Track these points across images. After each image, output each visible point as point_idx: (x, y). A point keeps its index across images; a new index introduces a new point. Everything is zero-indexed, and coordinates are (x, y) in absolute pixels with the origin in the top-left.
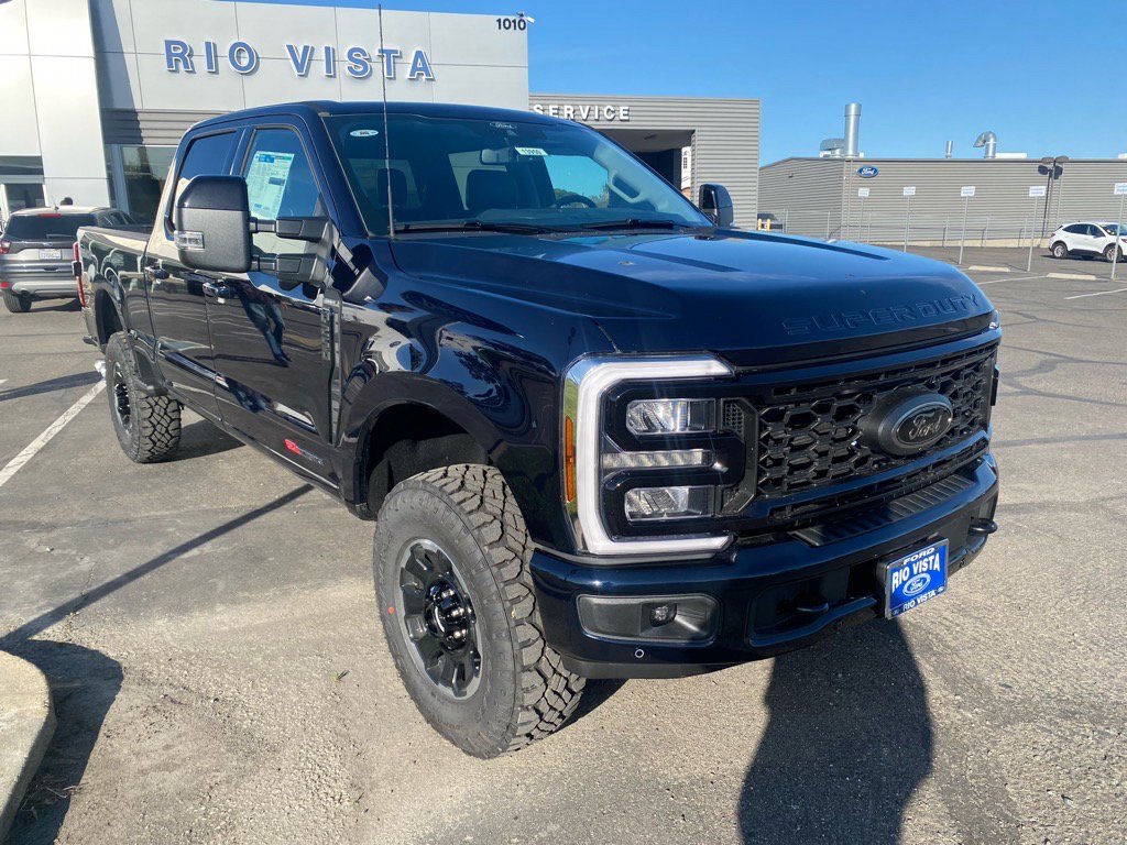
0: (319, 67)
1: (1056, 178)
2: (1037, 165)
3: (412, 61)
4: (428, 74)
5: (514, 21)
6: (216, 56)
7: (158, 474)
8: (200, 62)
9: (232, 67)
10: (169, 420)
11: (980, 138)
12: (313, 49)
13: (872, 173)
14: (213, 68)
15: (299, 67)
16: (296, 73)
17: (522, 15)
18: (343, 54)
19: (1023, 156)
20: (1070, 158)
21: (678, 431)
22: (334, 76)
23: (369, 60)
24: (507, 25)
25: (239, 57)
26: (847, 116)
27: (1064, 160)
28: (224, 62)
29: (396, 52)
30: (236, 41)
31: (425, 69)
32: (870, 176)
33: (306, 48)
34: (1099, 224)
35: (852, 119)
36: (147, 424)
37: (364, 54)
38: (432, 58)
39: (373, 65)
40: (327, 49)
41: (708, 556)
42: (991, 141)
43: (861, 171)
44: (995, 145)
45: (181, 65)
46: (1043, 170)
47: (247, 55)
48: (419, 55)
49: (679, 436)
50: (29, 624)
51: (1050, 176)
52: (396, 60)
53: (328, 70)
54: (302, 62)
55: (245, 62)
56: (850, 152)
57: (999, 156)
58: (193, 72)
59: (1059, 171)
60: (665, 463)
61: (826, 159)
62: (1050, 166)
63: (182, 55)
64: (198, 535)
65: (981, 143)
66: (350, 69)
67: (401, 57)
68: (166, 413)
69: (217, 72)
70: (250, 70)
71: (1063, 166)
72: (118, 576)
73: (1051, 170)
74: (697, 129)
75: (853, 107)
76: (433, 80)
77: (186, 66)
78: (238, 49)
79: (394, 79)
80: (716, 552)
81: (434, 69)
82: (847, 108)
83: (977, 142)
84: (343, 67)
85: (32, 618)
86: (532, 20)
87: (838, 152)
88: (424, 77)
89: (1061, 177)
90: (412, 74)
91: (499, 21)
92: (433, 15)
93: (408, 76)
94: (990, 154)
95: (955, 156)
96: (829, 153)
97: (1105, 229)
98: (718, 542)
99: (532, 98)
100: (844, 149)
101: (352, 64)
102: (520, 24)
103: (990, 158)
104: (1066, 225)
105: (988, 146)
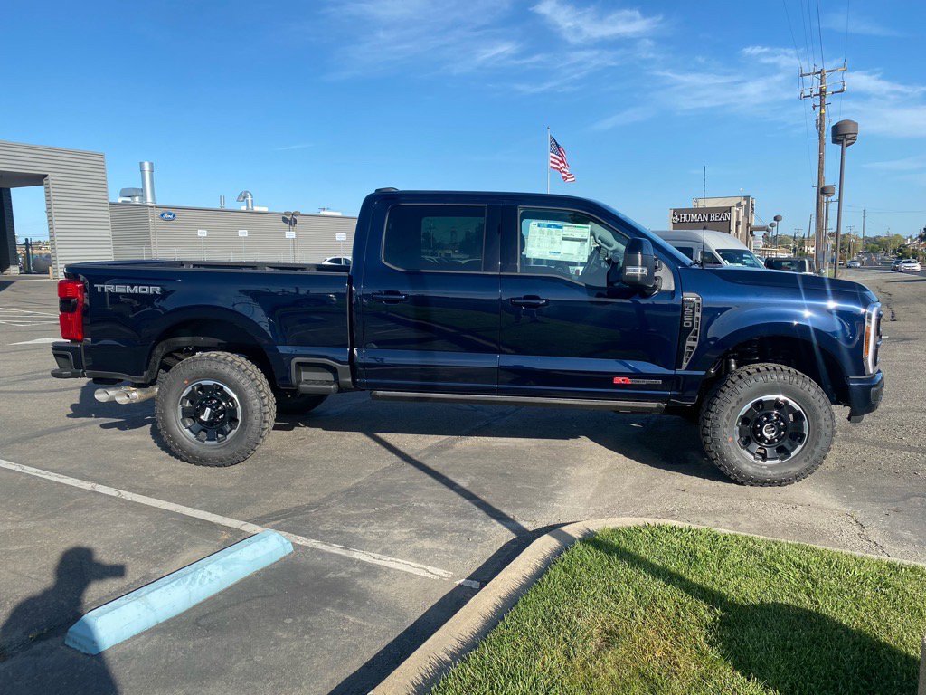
1: (294, 226)
2: (281, 216)
11: (241, 194)
13: (171, 217)
19: (265, 209)
20: (302, 213)
26: (142, 171)
27: (298, 214)
32: (169, 220)
35: (147, 173)
42: (250, 198)
43: (162, 215)
44: (252, 201)
46: (285, 220)
51: (290, 224)
56: (149, 199)
57: (256, 209)
59: (295, 221)
61: (125, 204)
62: (289, 218)
65: (242, 199)
71: (297, 218)
73: (290, 220)
74: (49, 174)
75: (147, 165)
82: (141, 165)
83: (240, 197)
87: (137, 199)
89: (297, 225)
94: (250, 207)
95: (227, 207)
96: (129, 199)
100: (143, 196)
103: (250, 210)
104: (329, 259)
105: (247, 201)
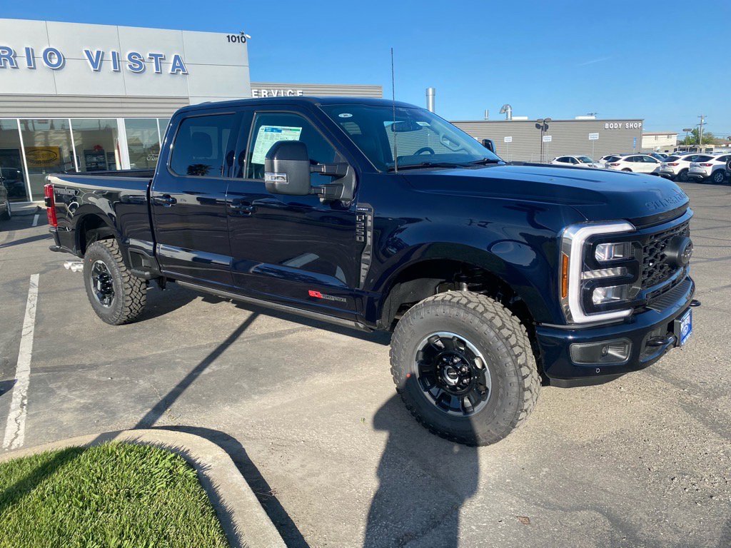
0: (109, 65)
1: (546, 131)
2: (534, 123)
3: (172, 62)
4: (184, 70)
5: (238, 37)
6: (34, 57)
7: (134, 331)
8: (22, 62)
9: (45, 64)
10: (141, 295)
11: (502, 108)
12: (103, 53)
14: (31, 65)
15: (94, 65)
16: (92, 69)
17: (243, 34)
18: (125, 57)
19: (525, 118)
20: (552, 119)
21: (606, 259)
22: (119, 71)
23: (143, 61)
24: (234, 39)
25: (50, 58)
26: (427, 95)
27: (549, 120)
28: (40, 61)
29: (161, 55)
30: (47, 47)
31: (182, 67)
33: (98, 53)
34: (575, 157)
35: (431, 97)
36: (129, 298)
37: (139, 57)
38: (186, 60)
39: (146, 64)
40: (114, 53)
41: (622, 320)
42: (509, 110)
44: (511, 112)
45: (8, 63)
46: (538, 126)
47: (56, 56)
48: (177, 58)
49: (606, 262)
50: (144, 419)
51: (542, 130)
52: (162, 61)
53: (115, 67)
54: (97, 63)
55: (55, 61)
57: (514, 118)
58: (17, 68)
59: (547, 127)
60: (606, 275)
62: (542, 124)
63: (8, 57)
64: (199, 361)
65: (503, 111)
66: (130, 66)
67: (164, 59)
68: (139, 291)
69: (35, 68)
70: (60, 66)
71: (549, 124)
72: (173, 387)
73: (543, 126)
75: (431, 91)
76: (187, 74)
77: (12, 64)
78: (49, 53)
79: (161, 73)
80: (625, 318)
81: (187, 67)
82: (427, 90)
83: (501, 110)
84: (126, 65)
85: (143, 415)
86: (249, 37)
88: (181, 72)
89: (548, 130)
90: (173, 70)
91: (228, 37)
92: (185, 33)
93: (170, 71)
94: (509, 117)
95: (491, 119)
97: (579, 159)
98: (626, 313)
99: (253, 85)
101: (132, 63)
102: (242, 39)
103: (509, 120)
104: (557, 158)
105: (507, 113)
